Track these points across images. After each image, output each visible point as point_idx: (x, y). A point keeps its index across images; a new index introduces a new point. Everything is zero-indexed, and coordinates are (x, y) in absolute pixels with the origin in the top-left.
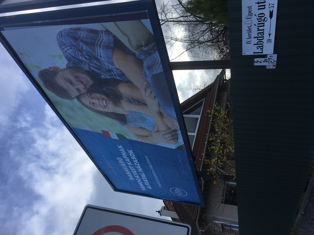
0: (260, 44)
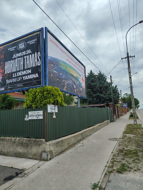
0: (31, 116)
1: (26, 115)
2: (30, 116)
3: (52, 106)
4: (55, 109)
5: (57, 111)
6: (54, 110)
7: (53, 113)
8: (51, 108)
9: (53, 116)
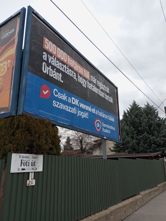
3: (27, 157)
4: (33, 164)
5: (40, 169)
6: (31, 167)
7: (29, 173)
8: (21, 163)
9: (28, 181)
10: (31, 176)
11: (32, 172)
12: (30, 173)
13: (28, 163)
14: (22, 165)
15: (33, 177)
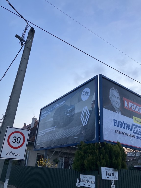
1: (78, 179)
2: (81, 181)
3: (109, 170)
4: (113, 175)
5: (117, 179)
6: (112, 177)
8: (107, 173)
9: (111, 186)
10: (113, 183)
11: (113, 180)
12: (112, 181)
13: (110, 174)
14: (107, 175)
15: (114, 184)
